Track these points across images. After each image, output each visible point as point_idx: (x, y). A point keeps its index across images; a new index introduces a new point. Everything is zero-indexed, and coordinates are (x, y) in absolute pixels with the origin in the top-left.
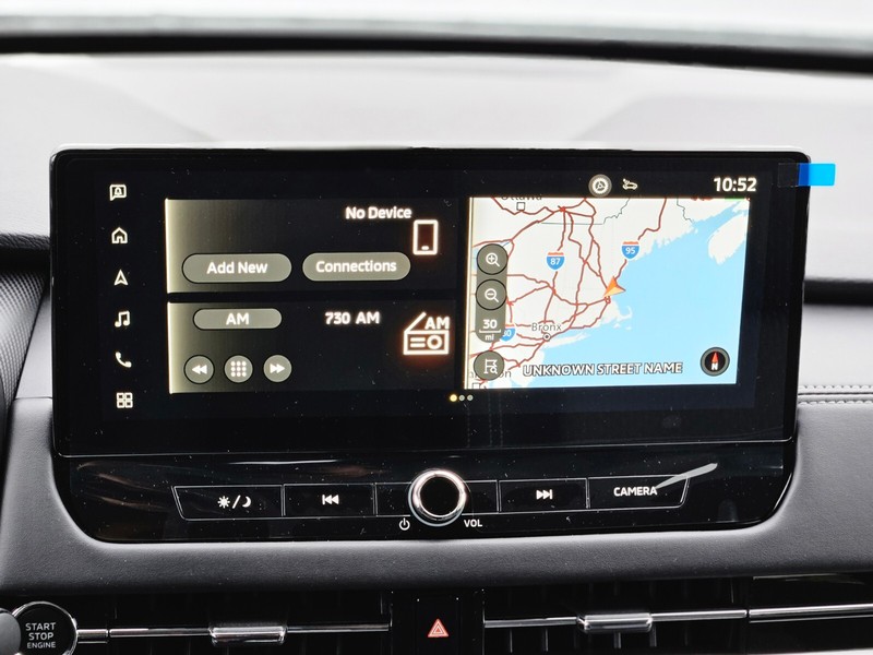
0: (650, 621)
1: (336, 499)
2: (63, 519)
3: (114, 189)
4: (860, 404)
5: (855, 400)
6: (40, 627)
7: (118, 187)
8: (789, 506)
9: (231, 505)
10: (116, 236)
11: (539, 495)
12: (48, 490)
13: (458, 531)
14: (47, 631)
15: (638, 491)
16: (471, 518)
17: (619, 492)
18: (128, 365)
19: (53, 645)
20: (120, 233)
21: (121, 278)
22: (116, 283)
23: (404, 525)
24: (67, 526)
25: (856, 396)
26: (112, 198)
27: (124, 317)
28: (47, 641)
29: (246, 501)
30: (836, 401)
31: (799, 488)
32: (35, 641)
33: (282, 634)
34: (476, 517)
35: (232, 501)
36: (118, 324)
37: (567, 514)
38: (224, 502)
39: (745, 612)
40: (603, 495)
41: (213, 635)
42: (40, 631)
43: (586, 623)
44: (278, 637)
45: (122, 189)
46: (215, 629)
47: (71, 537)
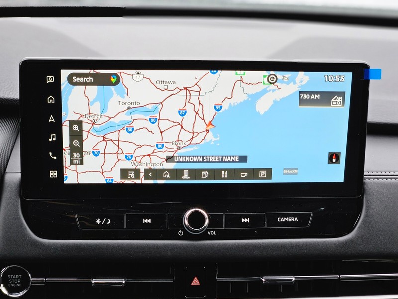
0: (293, 279)
1: (149, 221)
2: (25, 228)
3: (48, 78)
4: (393, 181)
5: (391, 179)
6: (14, 277)
7: (50, 77)
8: (359, 227)
9: (101, 223)
10: (49, 99)
11: (243, 220)
12: (19, 215)
13: (205, 236)
14: (17, 279)
15: (288, 219)
16: (211, 230)
17: (280, 220)
18: (55, 158)
19: (20, 285)
20: (51, 98)
21: (52, 119)
22: (50, 121)
23: (181, 233)
24: (27, 231)
25: (391, 177)
26: (47, 82)
27: (53, 137)
28: (18, 283)
29: (108, 221)
30: (382, 179)
31: (364, 219)
32: (12, 283)
33: (124, 282)
34: (213, 230)
35: (102, 221)
36: (50, 140)
37: (255, 230)
38: (98, 221)
39: (338, 276)
40: (272, 220)
41: (93, 282)
42: (15, 279)
43: (264, 280)
44: (122, 283)
45: (52, 78)
46: (93, 279)
47: (29, 236)
